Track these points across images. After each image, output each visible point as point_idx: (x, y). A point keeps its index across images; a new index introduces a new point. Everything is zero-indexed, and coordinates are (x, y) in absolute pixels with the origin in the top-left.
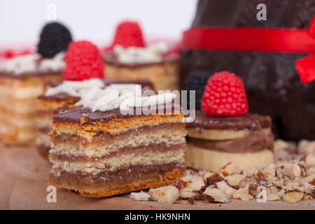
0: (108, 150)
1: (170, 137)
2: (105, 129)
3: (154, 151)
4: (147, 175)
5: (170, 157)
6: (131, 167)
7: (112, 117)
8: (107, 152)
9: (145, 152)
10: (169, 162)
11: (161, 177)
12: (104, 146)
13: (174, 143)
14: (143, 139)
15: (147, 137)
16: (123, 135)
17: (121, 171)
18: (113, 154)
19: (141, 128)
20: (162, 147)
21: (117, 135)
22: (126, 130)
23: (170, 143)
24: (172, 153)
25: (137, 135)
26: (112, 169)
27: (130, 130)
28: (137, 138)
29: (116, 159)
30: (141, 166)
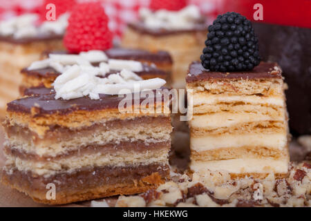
0: (65, 148)
1: (150, 134)
2: (62, 123)
3: (128, 150)
4: (117, 180)
5: (149, 158)
6: (96, 168)
7: (72, 108)
8: (63, 150)
9: (115, 151)
10: (147, 164)
11: (135, 182)
12: (61, 144)
13: (155, 141)
14: (114, 135)
15: (119, 133)
16: (85, 130)
17: (82, 174)
18: (71, 153)
19: (111, 122)
20: (139, 146)
21: (77, 131)
22: (90, 124)
23: (149, 141)
24: (152, 154)
25: (106, 130)
26: (70, 171)
27: (96, 124)
28: (105, 134)
29: (76, 160)
30: (111, 168)
